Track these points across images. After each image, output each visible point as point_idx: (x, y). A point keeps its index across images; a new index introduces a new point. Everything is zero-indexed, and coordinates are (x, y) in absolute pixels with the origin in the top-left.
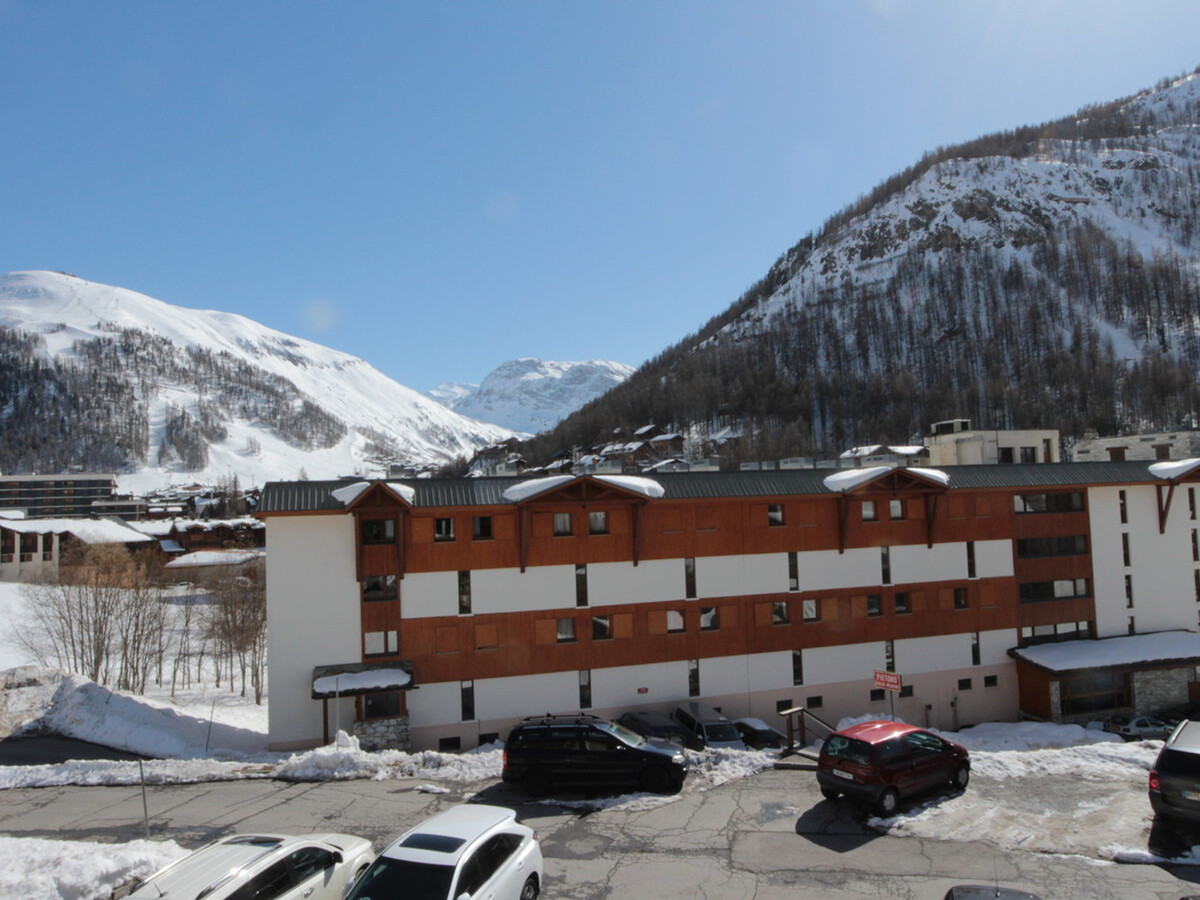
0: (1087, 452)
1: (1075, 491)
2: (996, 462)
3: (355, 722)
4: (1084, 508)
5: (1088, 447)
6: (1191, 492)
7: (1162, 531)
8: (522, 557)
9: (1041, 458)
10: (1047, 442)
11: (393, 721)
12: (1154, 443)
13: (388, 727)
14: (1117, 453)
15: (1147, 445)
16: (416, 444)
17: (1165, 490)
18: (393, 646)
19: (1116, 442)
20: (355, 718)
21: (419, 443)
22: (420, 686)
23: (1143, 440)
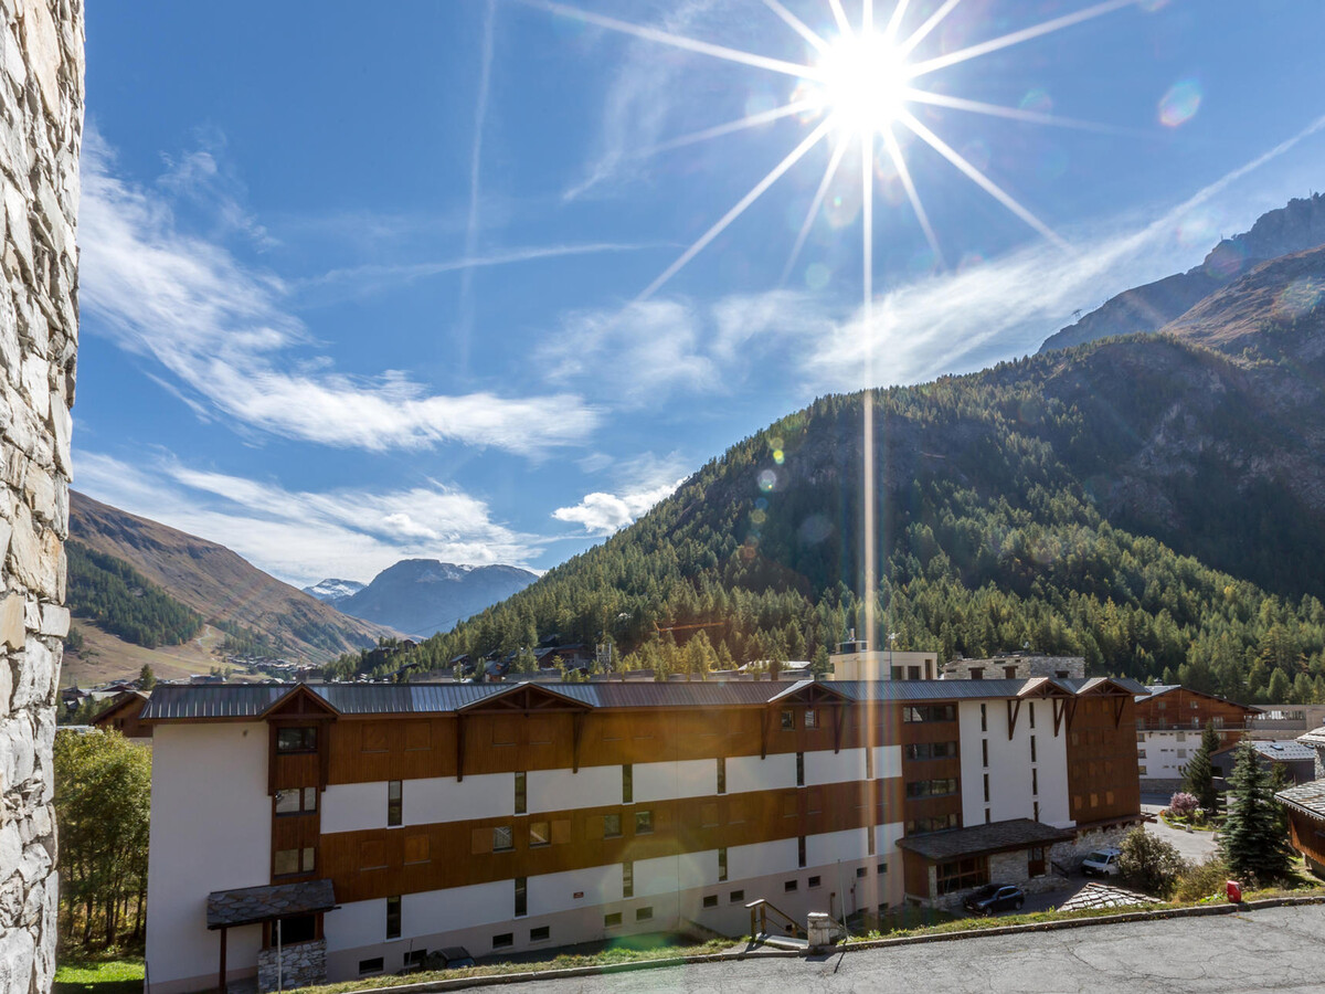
0: (954, 671)
1: (948, 704)
2: (889, 678)
3: (261, 951)
4: (955, 718)
5: (955, 667)
6: (1031, 705)
7: (1011, 738)
8: (460, 766)
9: (923, 677)
10: (928, 663)
11: (307, 947)
12: (1004, 665)
13: (301, 953)
14: (977, 673)
15: (999, 667)
16: (291, 644)
17: (1014, 704)
18: (309, 864)
19: (977, 663)
20: (260, 947)
21: (293, 641)
22: (343, 906)
23: (996, 662)
